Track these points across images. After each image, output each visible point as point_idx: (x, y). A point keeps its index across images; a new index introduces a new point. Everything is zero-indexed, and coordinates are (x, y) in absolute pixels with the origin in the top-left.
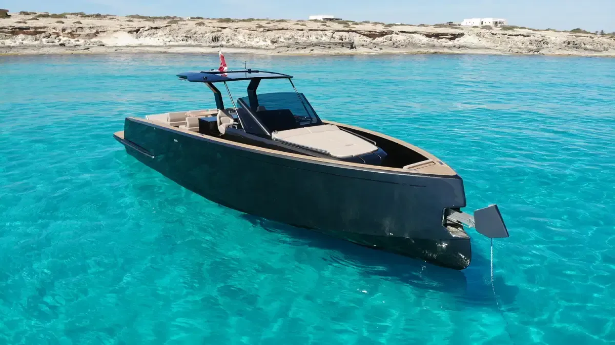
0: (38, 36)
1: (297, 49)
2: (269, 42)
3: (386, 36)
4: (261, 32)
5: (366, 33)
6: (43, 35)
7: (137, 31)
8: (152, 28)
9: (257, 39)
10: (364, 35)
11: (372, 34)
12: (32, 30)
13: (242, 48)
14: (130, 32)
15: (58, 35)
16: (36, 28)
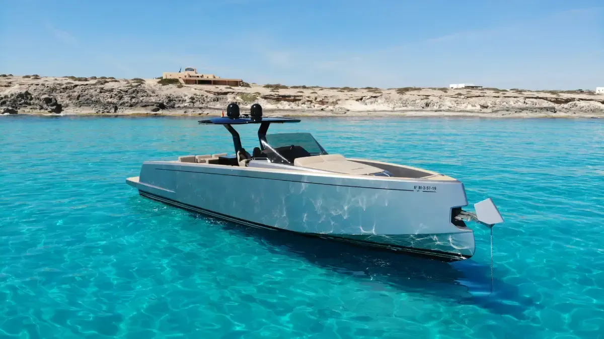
0: (297, 102)
1: (516, 112)
2: (478, 107)
3: (570, 103)
4: (463, 99)
5: (553, 100)
6: (300, 102)
7: (361, 99)
8: (372, 97)
9: (465, 105)
10: (551, 101)
11: (558, 101)
12: (292, 98)
13: (457, 112)
14: (357, 100)
15: (311, 102)
16: (295, 96)
